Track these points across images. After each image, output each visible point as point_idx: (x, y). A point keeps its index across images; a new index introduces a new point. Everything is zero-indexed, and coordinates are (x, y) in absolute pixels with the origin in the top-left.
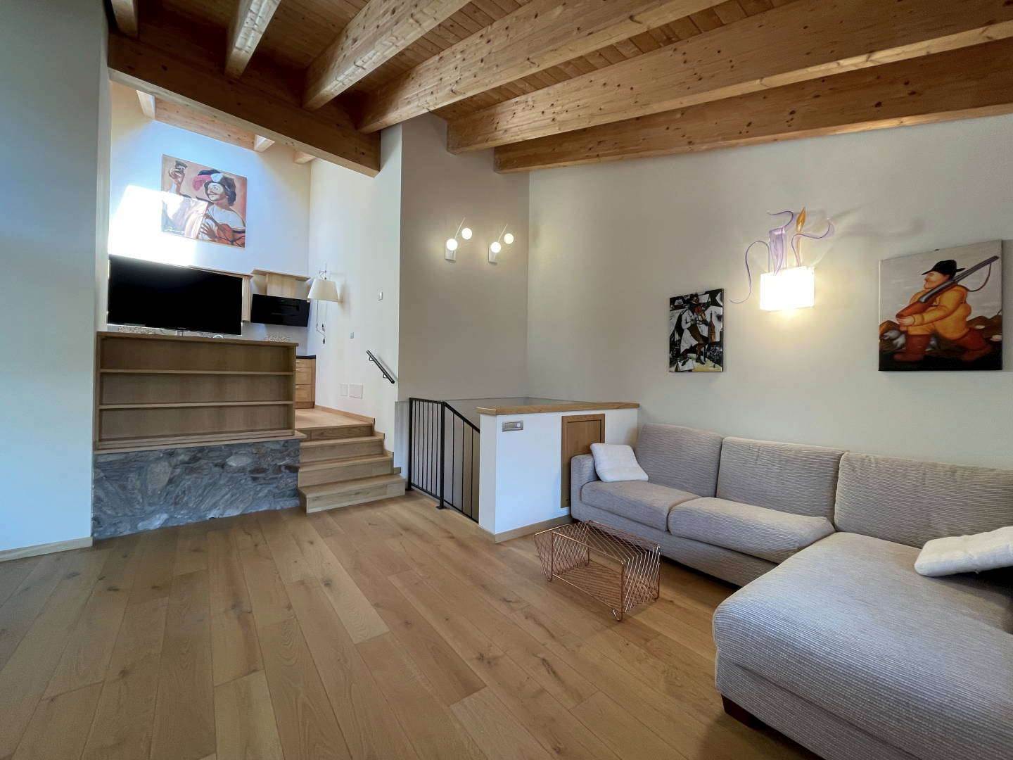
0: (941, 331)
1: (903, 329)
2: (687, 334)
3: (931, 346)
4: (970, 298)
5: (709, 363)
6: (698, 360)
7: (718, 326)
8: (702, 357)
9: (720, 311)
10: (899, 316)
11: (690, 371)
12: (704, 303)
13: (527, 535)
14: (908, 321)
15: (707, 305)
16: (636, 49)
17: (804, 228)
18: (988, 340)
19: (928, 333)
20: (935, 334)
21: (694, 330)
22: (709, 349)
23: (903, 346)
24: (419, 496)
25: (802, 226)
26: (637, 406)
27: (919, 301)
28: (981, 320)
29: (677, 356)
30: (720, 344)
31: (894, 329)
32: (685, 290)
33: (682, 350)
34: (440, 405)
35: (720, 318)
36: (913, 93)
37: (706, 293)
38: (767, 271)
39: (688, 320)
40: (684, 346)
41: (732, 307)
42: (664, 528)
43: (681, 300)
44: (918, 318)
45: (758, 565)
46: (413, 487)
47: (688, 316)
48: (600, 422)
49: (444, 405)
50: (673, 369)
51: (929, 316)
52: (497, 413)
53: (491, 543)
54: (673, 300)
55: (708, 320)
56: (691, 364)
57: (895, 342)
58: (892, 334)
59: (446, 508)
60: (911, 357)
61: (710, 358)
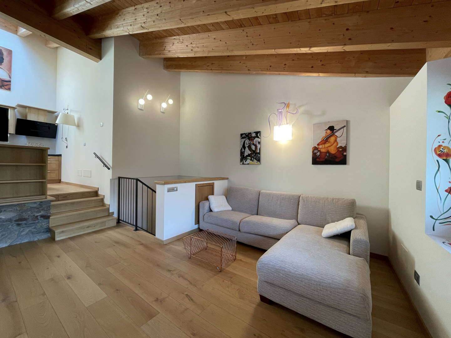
0: (330, 151)
1: (319, 149)
2: (247, 149)
3: (327, 156)
4: (338, 139)
5: (255, 161)
6: (251, 160)
7: (259, 146)
8: (253, 159)
9: (259, 140)
10: (318, 145)
11: (248, 164)
12: (253, 137)
13: (179, 239)
14: (320, 147)
15: (255, 138)
16: (228, 26)
17: (289, 109)
18: (343, 154)
19: (326, 151)
20: (328, 152)
21: (249, 147)
22: (255, 156)
23: (319, 155)
24: (124, 225)
25: (288, 109)
26: (227, 179)
27: (324, 140)
28: (341, 147)
29: (243, 158)
30: (259, 153)
31: (316, 149)
32: (247, 131)
33: (245, 156)
34: (135, 181)
35: (259, 143)
36: (323, 65)
37: (254, 132)
38: (276, 125)
39: (248, 143)
40: (246, 154)
41: (264, 139)
42: (238, 229)
43: (245, 135)
44: (323, 145)
45: (273, 240)
46: (120, 221)
47: (247, 142)
48: (212, 186)
49: (137, 180)
50: (242, 163)
51: (327, 145)
52: (165, 184)
53: (162, 244)
54: (242, 135)
55: (255, 144)
56: (248, 161)
57: (317, 154)
58: (316, 151)
59: (138, 230)
60: (321, 160)
61: (255, 159)
